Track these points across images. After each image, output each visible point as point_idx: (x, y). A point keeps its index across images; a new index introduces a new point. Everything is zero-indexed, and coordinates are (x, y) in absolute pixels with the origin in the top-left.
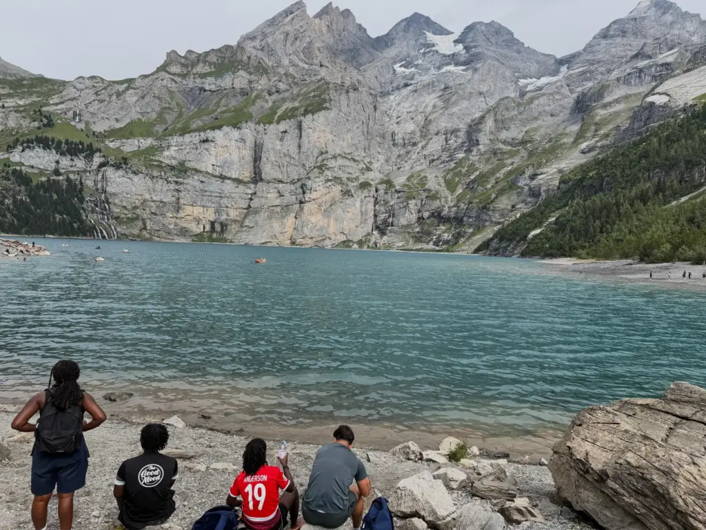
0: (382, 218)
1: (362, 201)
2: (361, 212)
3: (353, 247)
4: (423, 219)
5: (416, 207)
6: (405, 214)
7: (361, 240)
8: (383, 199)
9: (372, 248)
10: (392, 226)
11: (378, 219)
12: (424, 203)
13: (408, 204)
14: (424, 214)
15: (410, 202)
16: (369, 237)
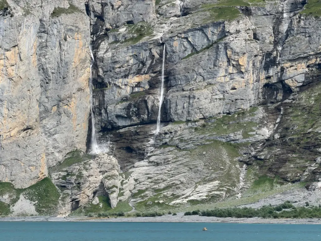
0: (127, 91)
1: (43, 30)
2: (42, 69)
3: (17, 208)
4: (288, 91)
5: (256, 47)
6: (213, 75)
7: (46, 180)
8: (124, 18)
9: (91, 209)
10: (166, 120)
11: (110, 94)
12: (284, 28)
13: (224, 34)
14: (290, 72)
15: (231, 27)
16: (76, 168)
